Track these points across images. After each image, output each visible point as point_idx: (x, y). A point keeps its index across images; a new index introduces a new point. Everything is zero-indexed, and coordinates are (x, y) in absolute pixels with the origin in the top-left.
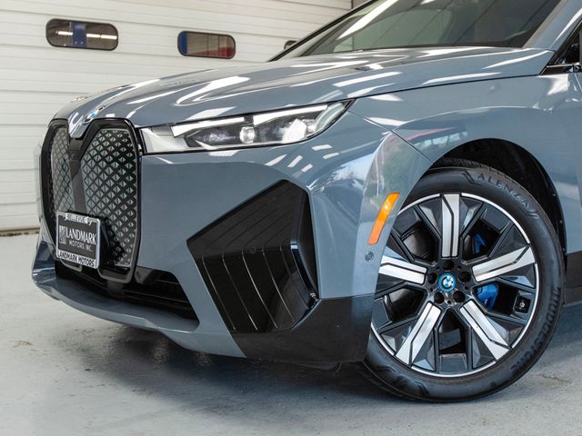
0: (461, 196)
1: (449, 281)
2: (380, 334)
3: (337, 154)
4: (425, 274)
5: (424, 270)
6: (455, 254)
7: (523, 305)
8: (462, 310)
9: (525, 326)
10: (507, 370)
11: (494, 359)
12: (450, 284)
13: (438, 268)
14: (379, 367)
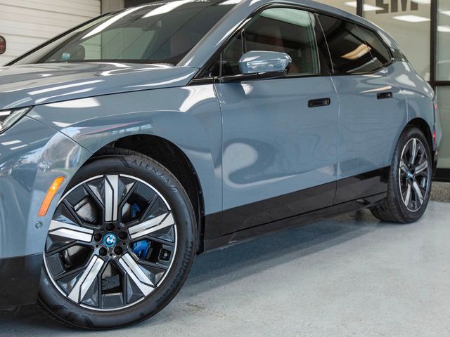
0: (119, 176)
1: (111, 239)
2: (56, 281)
3: (26, 145)
4: (93, 235)
5: (92, 232)
6: (115, 219)
7: (166, 255)
8: (120, 260)
9: (166, 271)
10: (153, 304)
11: (144, 296)
12: (112, 241)
13: (102, 230)
14: (54, 306)
